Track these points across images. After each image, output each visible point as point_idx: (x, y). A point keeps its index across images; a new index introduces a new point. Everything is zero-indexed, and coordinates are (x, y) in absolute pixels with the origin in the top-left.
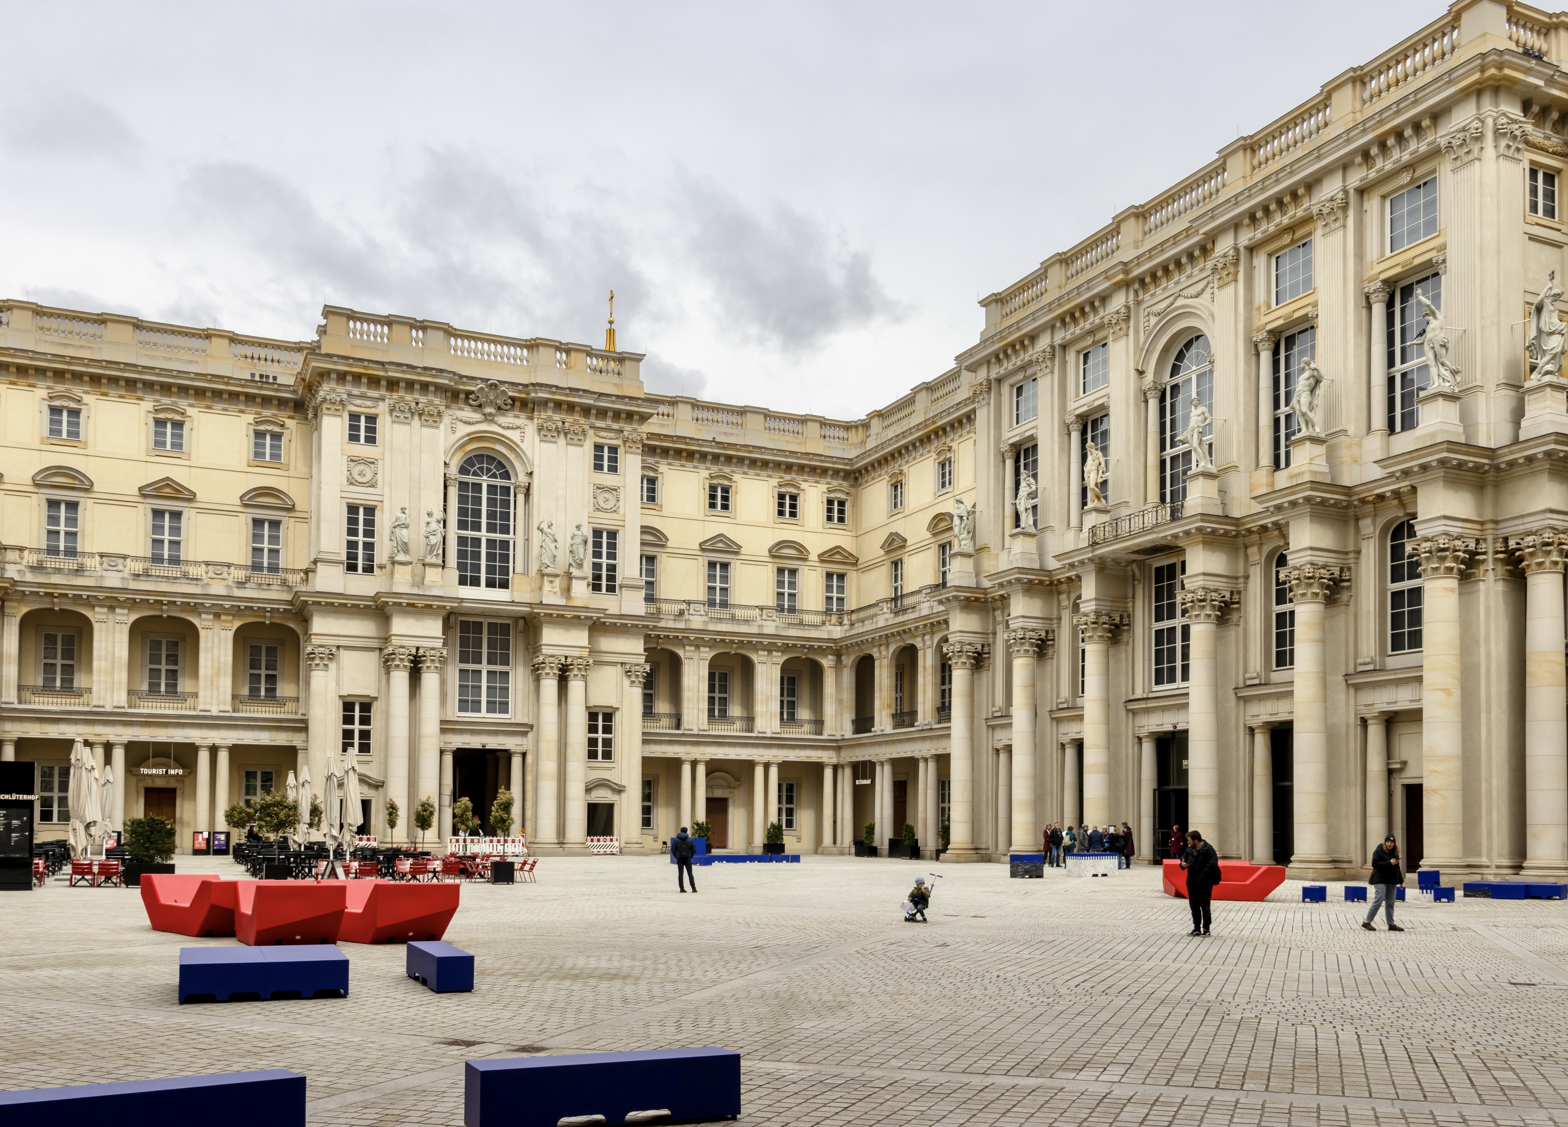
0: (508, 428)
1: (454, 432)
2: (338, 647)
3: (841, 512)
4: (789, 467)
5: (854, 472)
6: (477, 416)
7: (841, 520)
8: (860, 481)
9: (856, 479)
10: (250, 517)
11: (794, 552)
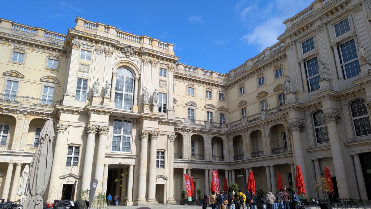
0: (134, 61)
1: (116, 60)
2: (69, 126)
3: (223, 97)
4: (209, 84)
5: (226, 87)
6: (124, 56)
7: (223, 99)
8: (227, 89)
9: (226, 89)
10: (43, 85)
11: (211, 107)
